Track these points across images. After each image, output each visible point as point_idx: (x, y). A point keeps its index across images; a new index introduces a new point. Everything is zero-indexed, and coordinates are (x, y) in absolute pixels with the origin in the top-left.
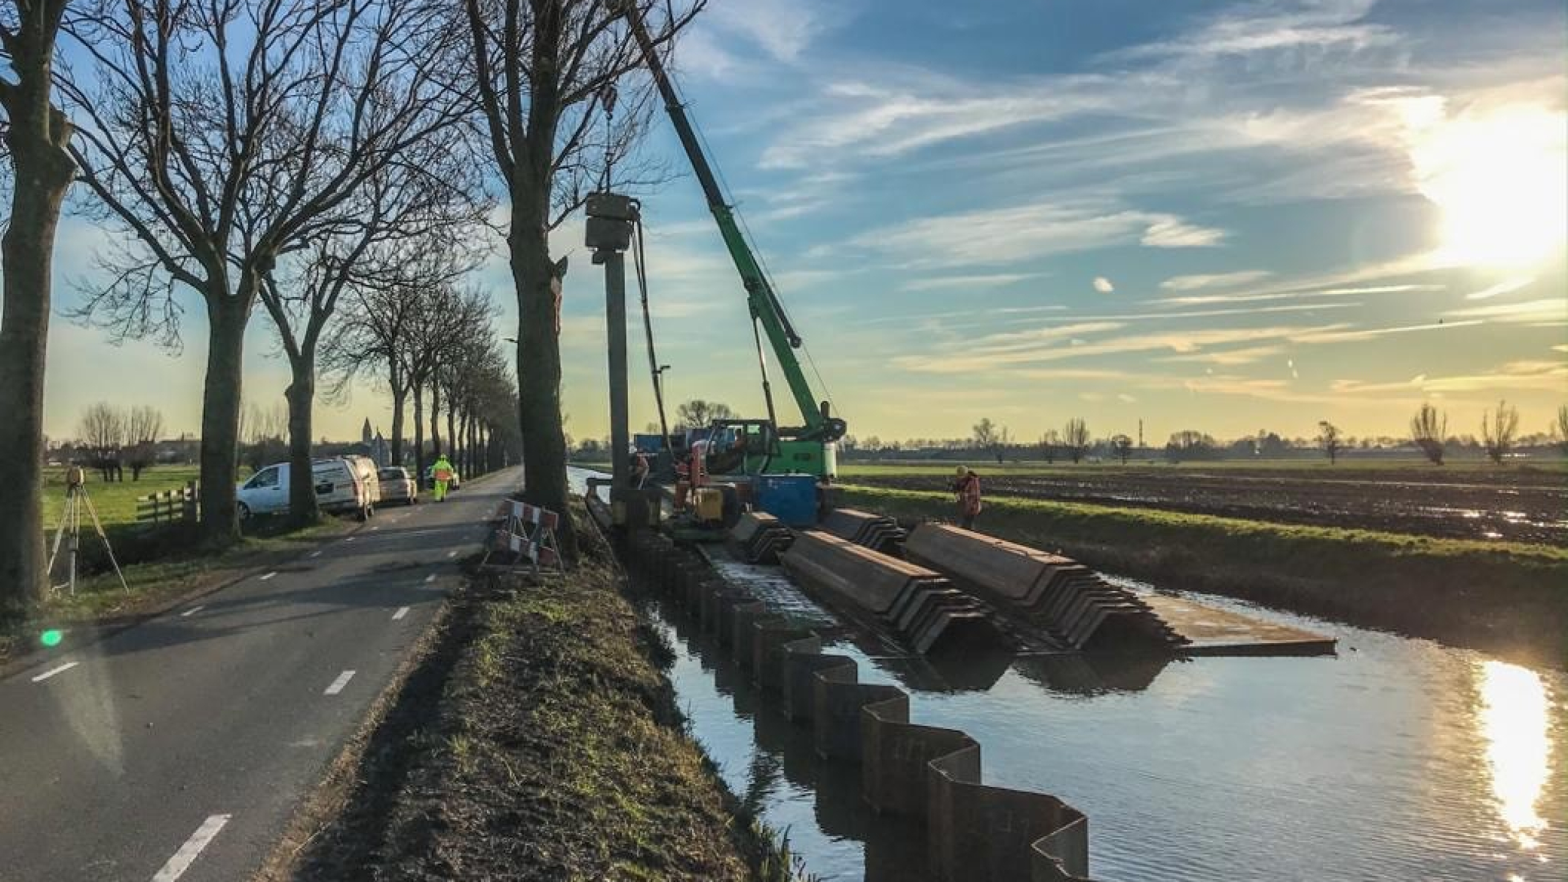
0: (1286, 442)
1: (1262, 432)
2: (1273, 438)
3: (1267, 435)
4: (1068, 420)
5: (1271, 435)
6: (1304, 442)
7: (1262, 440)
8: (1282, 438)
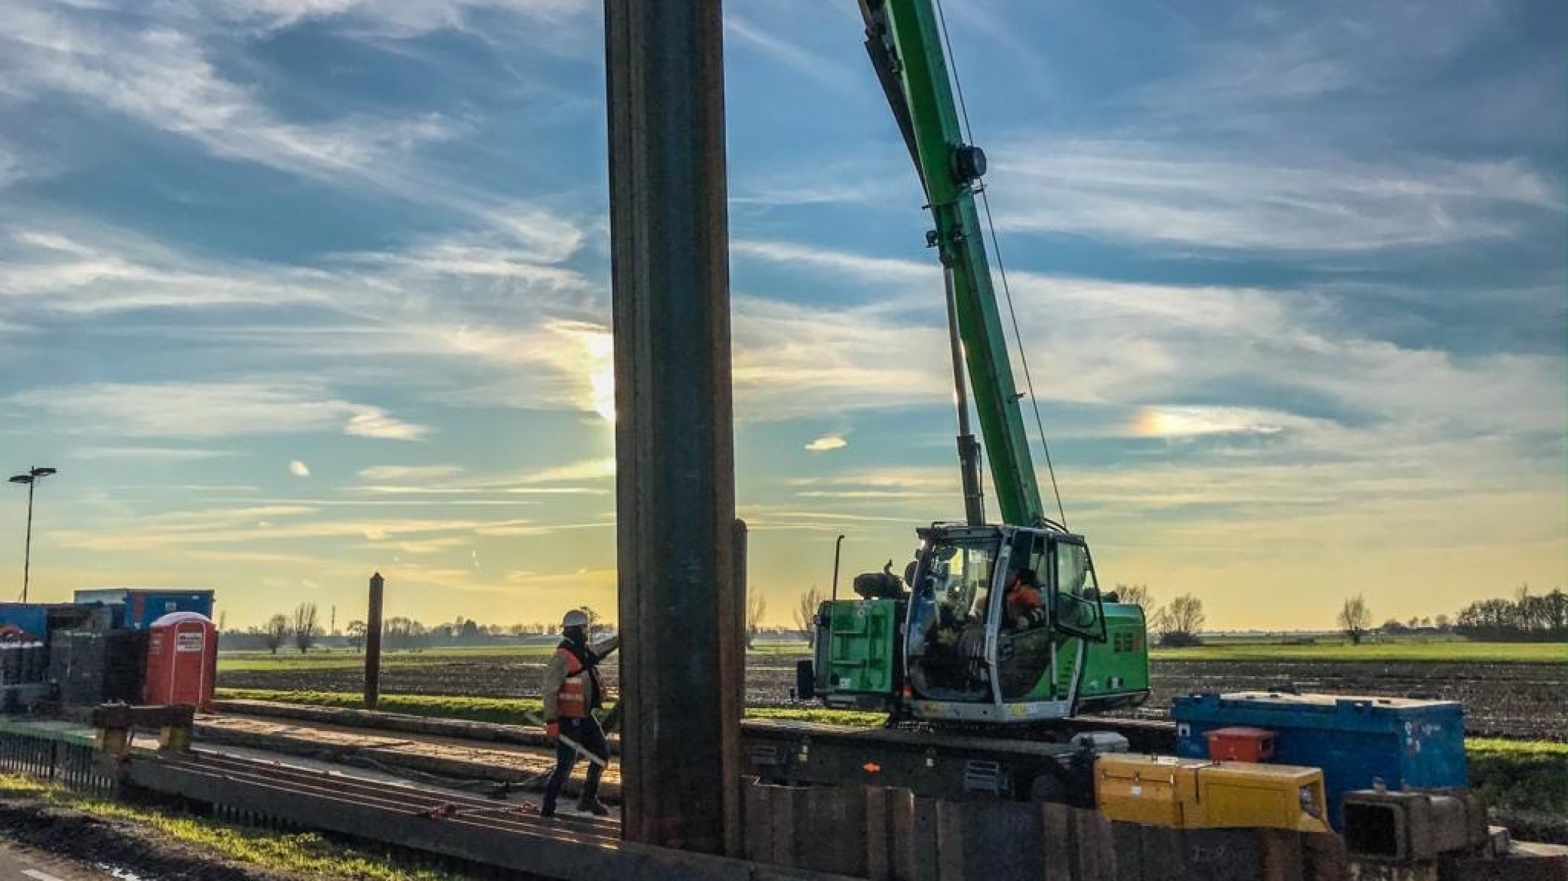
0: (483, 628)
1: (459, 619)
2: (470, 625)
3: (464, 622)
4: (298, 604)
5: (468, 622)
6: (499, 629)
7: (459, 627)
8: (479, 625)
